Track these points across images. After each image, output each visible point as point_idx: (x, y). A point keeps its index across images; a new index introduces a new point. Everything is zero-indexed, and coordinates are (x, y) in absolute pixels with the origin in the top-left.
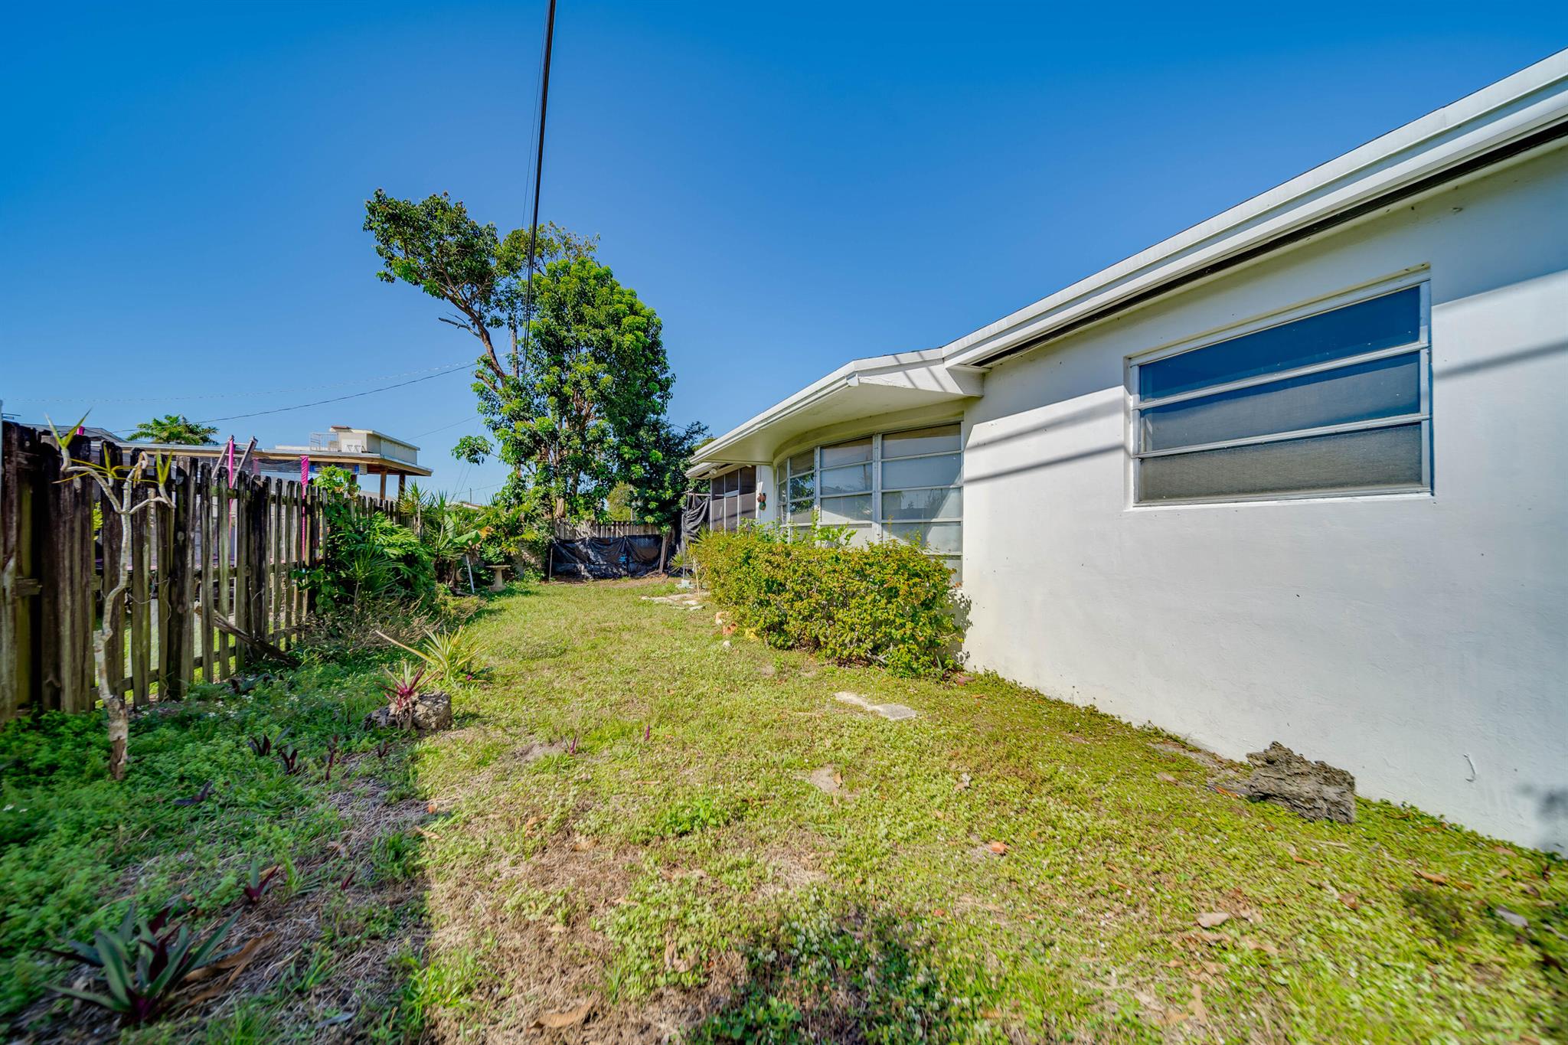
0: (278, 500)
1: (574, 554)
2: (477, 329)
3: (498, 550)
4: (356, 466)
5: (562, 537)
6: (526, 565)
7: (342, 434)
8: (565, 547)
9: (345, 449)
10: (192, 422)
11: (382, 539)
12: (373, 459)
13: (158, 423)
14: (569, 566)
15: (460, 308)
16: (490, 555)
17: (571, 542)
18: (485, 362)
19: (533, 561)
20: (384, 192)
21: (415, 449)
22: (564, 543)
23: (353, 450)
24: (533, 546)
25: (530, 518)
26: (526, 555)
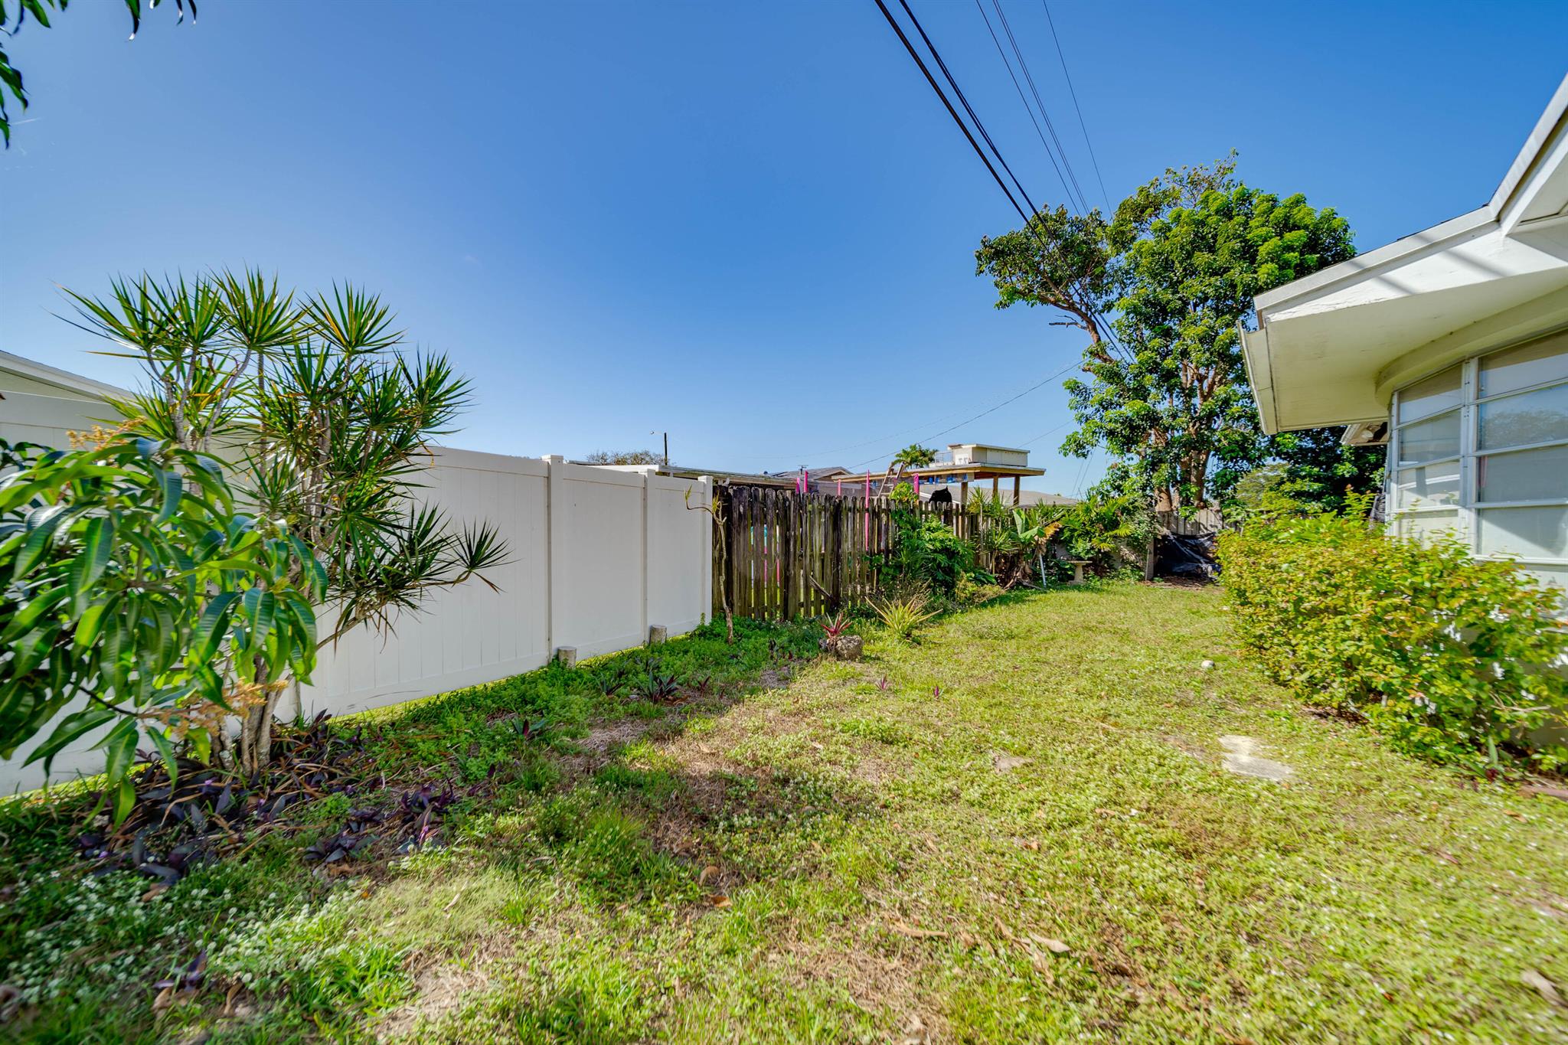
0: (854, 510)
1: (1197, 553)
2: (1084, 324)
3: (1088, 546)
4: (964, 475)
5: (1181, 531)
6: (1125, 562)
7: (955, 451)
8: (1185, 544)
9: (957, 463)
10: (924, 448)
11: (927, 536)
12: (975, 468)
13: (905, 452)
14: (1190, 567)
15: (1063, 308)
16: (1080, 550)
17: (1194, 537)
18: (1091, 353)
19: (1133, 558)
20: (988, 237)
21: (1025, 453)
22: (1183, 539)
23: (963, 462)
24: (1134, 543)
25: (1129, 511)
26: (1125, 551)
